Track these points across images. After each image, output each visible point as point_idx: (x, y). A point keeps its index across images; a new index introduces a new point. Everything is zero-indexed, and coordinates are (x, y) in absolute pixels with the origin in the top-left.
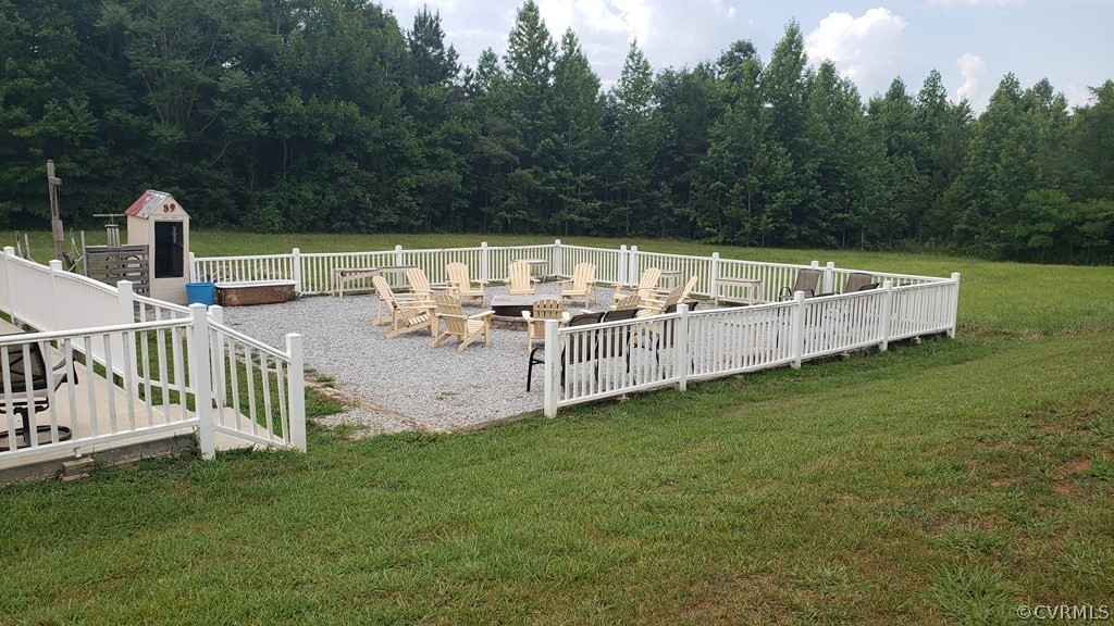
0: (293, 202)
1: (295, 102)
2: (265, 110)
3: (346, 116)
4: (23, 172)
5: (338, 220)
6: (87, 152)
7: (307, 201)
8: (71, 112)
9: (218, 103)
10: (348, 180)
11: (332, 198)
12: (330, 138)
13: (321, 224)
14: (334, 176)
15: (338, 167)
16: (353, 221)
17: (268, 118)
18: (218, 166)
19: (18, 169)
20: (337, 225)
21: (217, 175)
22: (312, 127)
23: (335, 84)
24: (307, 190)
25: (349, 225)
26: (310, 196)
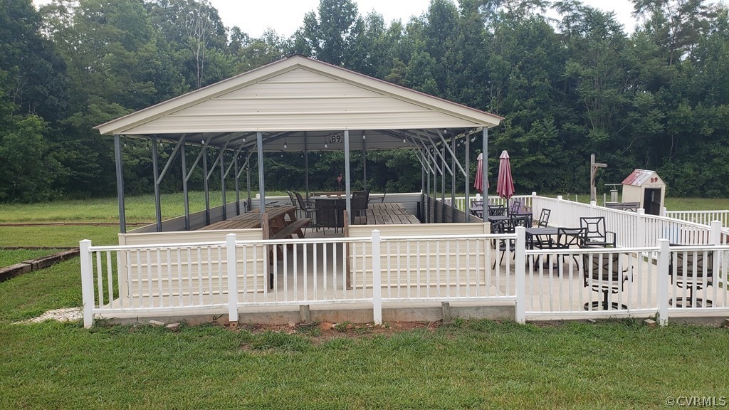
0: (677, 176)
1: (685, 109)
2: (662, 116)
3: (724, 115)
4: (518, 162)
5: (710, 189)
6: (551, 149)
7: (687, 176)
8: (545, 127)
9: (632, 114)
10: (721, 160)
11: (708, 173)
12: (710, 131)
13: (698, 191)
14: (710, 157)
15: (714, 151)
16: (722, 189)
17: (663, 121)
18: (627, 154)
19: (516, 160)
20: (709, 192)
21: (626, 160)
22: (695, 124)
23: (715, 94)
24: (688, 169)
25: (719, 192)
26: (691, 172)
